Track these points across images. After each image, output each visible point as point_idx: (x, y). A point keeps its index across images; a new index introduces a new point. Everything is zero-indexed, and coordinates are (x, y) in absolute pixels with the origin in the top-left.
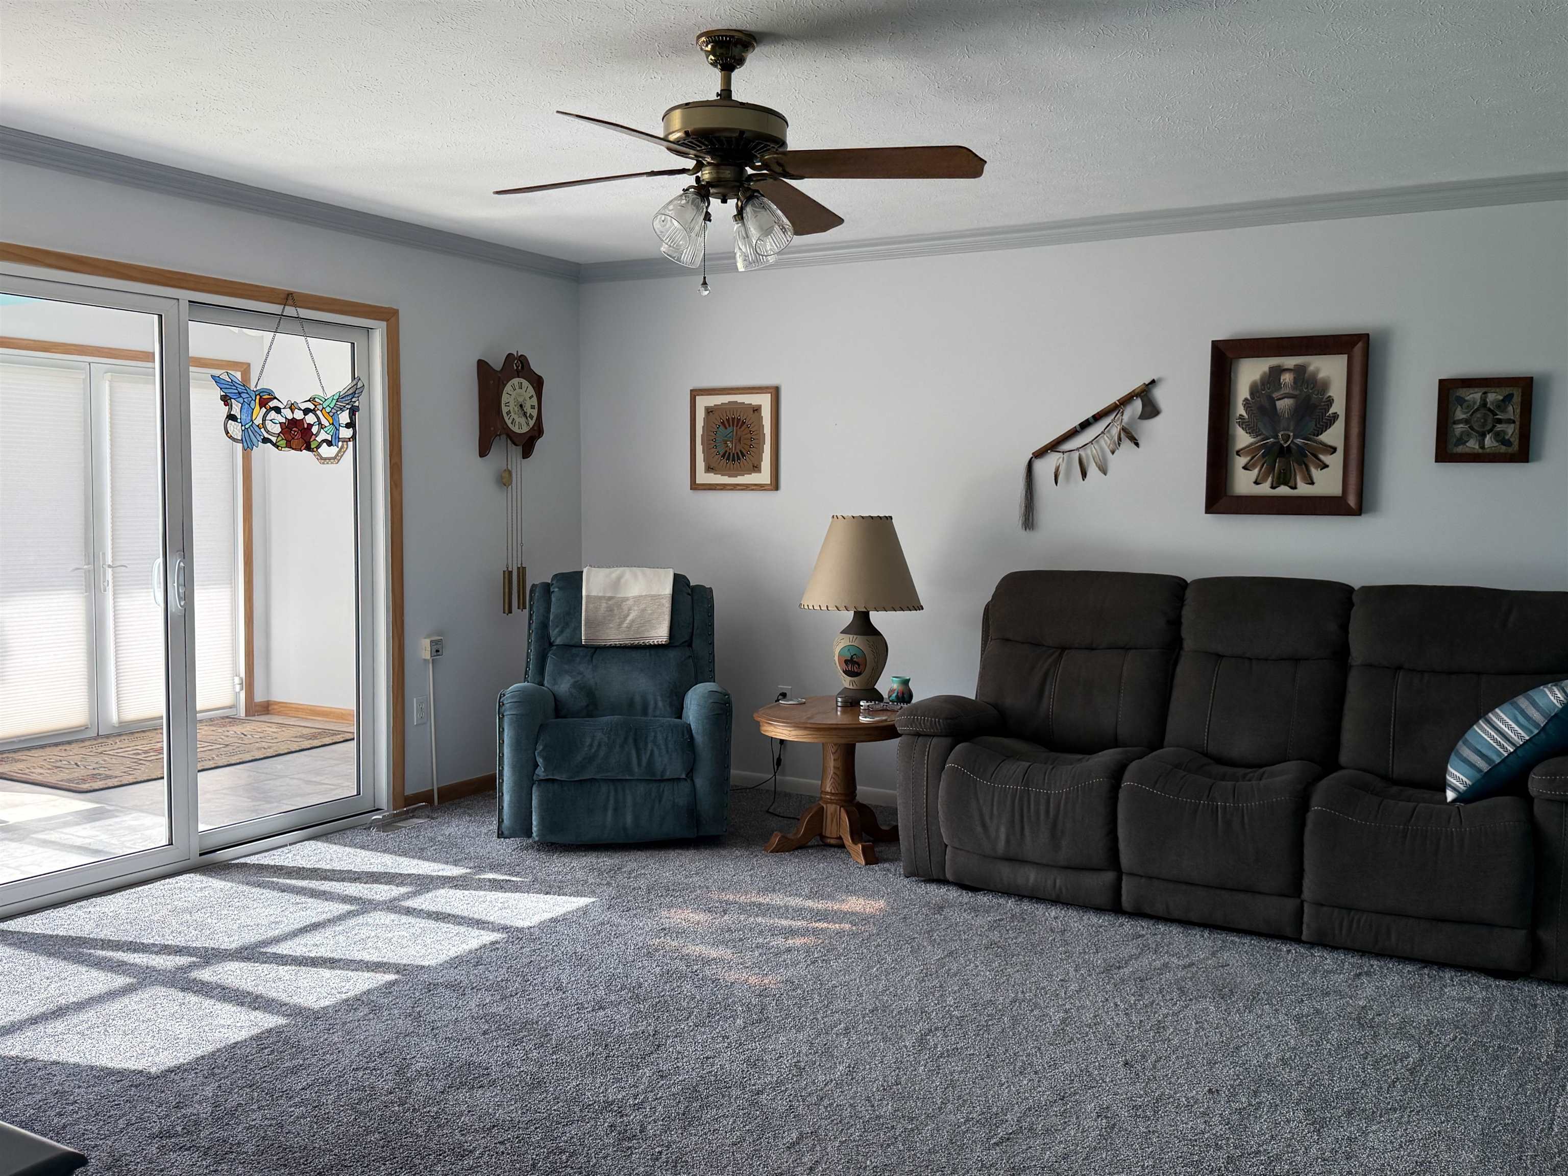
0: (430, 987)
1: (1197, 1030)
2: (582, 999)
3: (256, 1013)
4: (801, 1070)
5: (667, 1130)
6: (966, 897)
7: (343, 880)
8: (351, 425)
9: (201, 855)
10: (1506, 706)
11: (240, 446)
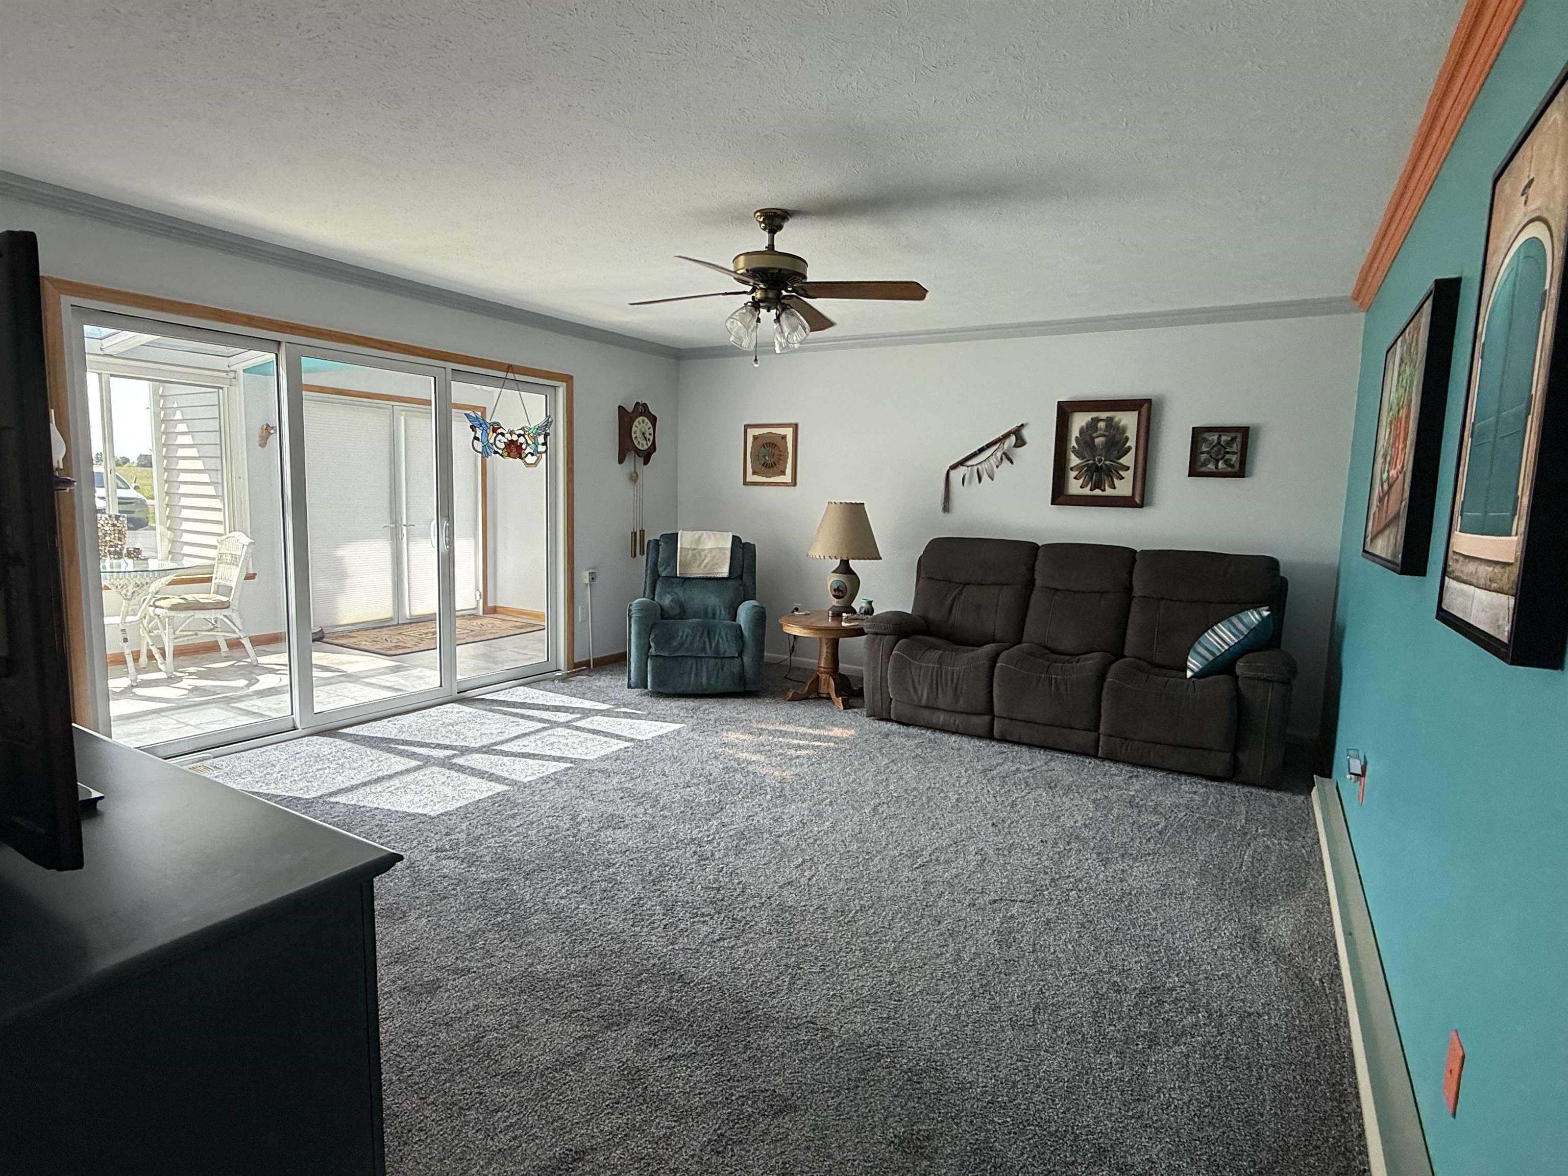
0: (590, 772)
1: (1035, 806)
2: (677, 781)
3: (490, 783)
4: (804, 824)
5: (726, 855)
6: (903, 729)
7: (540, 709)
8: (545, 444)
9: (458, 693)
10: (1225, 622)
11: (480, 455)
